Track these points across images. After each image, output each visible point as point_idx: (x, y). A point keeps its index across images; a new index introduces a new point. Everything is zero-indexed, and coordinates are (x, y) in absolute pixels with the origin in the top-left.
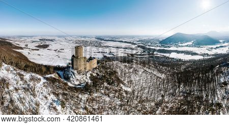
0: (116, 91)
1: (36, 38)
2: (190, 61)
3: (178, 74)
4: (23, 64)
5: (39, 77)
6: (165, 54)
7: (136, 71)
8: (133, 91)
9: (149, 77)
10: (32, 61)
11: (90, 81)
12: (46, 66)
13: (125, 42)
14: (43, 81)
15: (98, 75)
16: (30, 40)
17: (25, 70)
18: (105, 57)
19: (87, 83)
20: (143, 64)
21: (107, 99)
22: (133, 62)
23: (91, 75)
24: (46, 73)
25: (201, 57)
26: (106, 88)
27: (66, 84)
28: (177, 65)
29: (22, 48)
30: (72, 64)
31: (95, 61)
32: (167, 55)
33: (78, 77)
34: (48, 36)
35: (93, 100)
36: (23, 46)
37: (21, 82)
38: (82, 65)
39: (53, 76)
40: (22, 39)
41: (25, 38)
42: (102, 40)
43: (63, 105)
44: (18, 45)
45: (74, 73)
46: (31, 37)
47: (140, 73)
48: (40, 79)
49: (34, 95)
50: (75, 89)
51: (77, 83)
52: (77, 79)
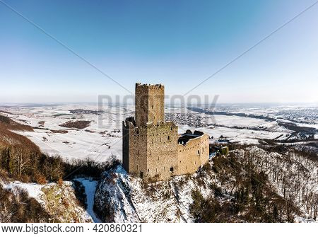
1: (63, 108)
13: (251, 116)
16: (50, 111)
29: (30, 129)
34: (90, 104)
36: (34, 124)
40: (35, 111)
41: (41, 108)
44: (22, 123)
46: (53, 106)
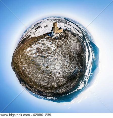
0: (65, 41)
1: (32, 26)
2: (85, 57)
3: (80, 53)
4: (36, 40)
5: (43, 39)
6: (86, 46)
7: (74, 40)
8: (69, 44)
9: (75, 45)
10: (38, 36)
11: (59, 37)
12: (43, 35)
14: (45, 39)
15: (62, 35)
16: (30, 29)
17: (38, 41)
18: (66, 29)
19: (58, 37)
20: (78, 40)
21: (63, 42)
22: (76, 37)
23: (60, 34)
24: (45, 37)
25: (87, 62)
26: (63, 40)
27: (52, 38)
28: (83, 52)
29: (30, 36)
30: (53, 30)
31: (62, 30)
32: (86, 47)
33: (55, 35)
35: (59, 42)
36: (30, 34)
37: (40, 44)
38: (56, 31)
39: (47, 37)
40: (27, 32)
41: (27, 30)
42: (68, 20)
43: (52, 43)
44: (28, 36)
45: (54, 34)
47: (75, 42)
48: (44, 40)
49: (45, 44)
50: (55, 39)
51: (55, 37)
52: (55, 36)
